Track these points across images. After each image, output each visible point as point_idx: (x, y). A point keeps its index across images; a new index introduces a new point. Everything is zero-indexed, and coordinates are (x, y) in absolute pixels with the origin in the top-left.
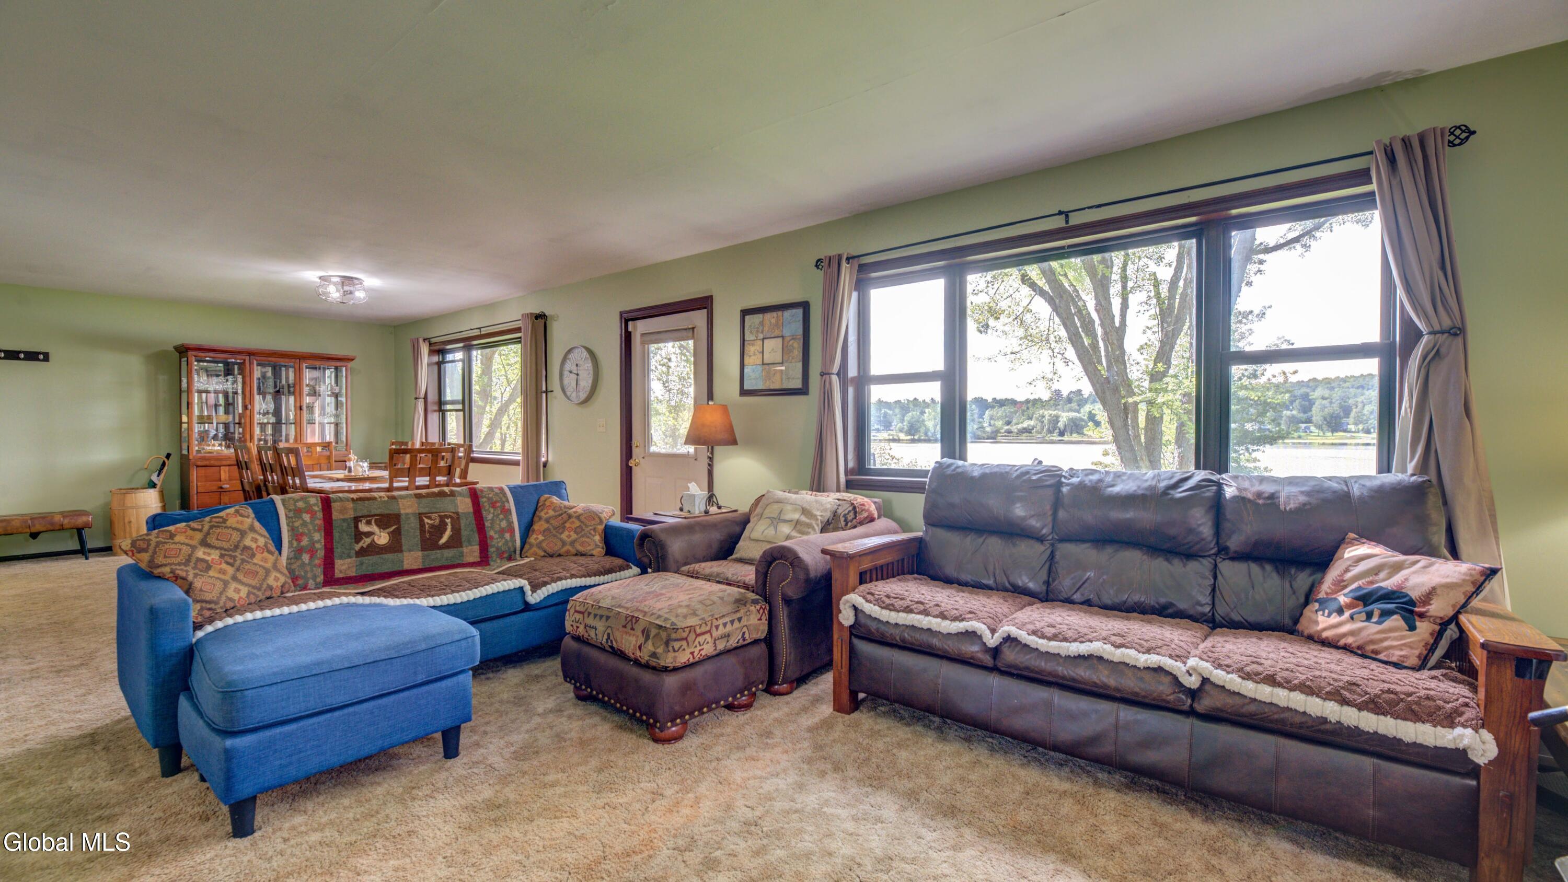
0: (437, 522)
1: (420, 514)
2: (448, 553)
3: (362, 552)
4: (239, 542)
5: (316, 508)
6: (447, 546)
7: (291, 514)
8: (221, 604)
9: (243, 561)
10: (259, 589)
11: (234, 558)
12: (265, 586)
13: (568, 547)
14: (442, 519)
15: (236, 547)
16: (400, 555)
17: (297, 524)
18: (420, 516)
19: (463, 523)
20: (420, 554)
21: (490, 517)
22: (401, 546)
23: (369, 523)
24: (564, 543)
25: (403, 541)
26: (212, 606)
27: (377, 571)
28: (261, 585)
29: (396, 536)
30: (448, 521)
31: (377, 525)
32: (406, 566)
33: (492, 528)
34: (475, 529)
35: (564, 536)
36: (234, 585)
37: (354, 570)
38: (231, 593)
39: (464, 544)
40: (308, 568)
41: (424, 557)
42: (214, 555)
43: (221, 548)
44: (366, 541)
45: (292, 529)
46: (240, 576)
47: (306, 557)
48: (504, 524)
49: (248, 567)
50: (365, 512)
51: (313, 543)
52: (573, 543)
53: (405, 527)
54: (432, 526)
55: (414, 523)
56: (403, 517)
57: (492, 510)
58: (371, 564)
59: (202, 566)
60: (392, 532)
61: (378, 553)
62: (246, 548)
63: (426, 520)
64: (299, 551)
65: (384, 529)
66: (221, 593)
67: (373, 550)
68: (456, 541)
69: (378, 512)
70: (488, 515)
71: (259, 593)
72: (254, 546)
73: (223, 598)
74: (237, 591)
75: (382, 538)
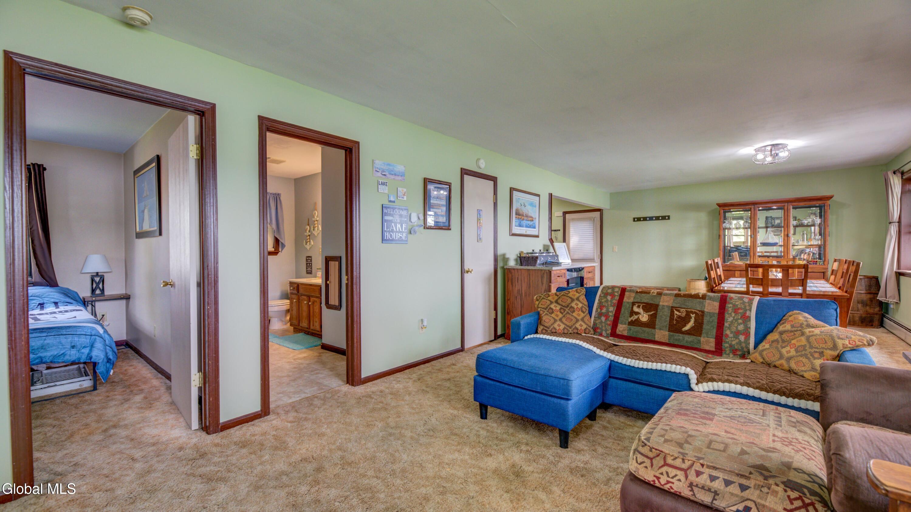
0: (684, 315)
1: (672, 307)
2: (688, 339)
3: (631, 323)
4: (570, 304)
5: (616, 294)
6: (688, 333)
7: (602, 295)
8: (550, 329)
9: (568, 313)
10: (570, 328)
11: (565, 310)
12: (574, 327)
13: (783, 362)
14: (688, 314)
15: (568, 306)
16: (653, 330)
17: (603, 301)
18: (672, 309)
19: (706, 319)
20: (667, 333)
21: (730, 319)
22: (655, 325)
23: (639, 307)
24: (781, 357)
25: (657, 322)
26: (546, 329)
27: (638, 337)
28: (572, 326)
29: (653, 318)
30: (693, 316)
31: (643, 308)
32: (657, 338)
33: (729, 328)
34: (715, 326)
35: (784, 351)
36: (558, 322)
37: (626, 332)
38: (556, 325)
39: (703, 335)
40: (603, 324)
41: (670, 336)
42: (559, 307)
43: (562, 305)
44: (635, 317)
45: (600, 302)
46: (564, 320)
47: (603, 319)
48: (741, 328)
49: (568, 316)
50: (639, 300)
51: (608, 312)
52: (789, 359)
53: (660, 313)
54: (679, 317)
55: (667, 312)
56: (660, 307)
57: (733, 314)
58: (636, 331)
59: (550, 311)
60: (651, 315)
61: (640, 326)
62: (572, 307)
63: (676, 312)
64: (600, 315)
65: (646, 312)
66: (552, 325)
67: (637, 323)
68: (697, 330)
69: (645, 301)
70: (729, 318)
71: (570, 330)
72: (575, 307)
73: (552, 327)
74: (559, 325)
75: (644, 317)
